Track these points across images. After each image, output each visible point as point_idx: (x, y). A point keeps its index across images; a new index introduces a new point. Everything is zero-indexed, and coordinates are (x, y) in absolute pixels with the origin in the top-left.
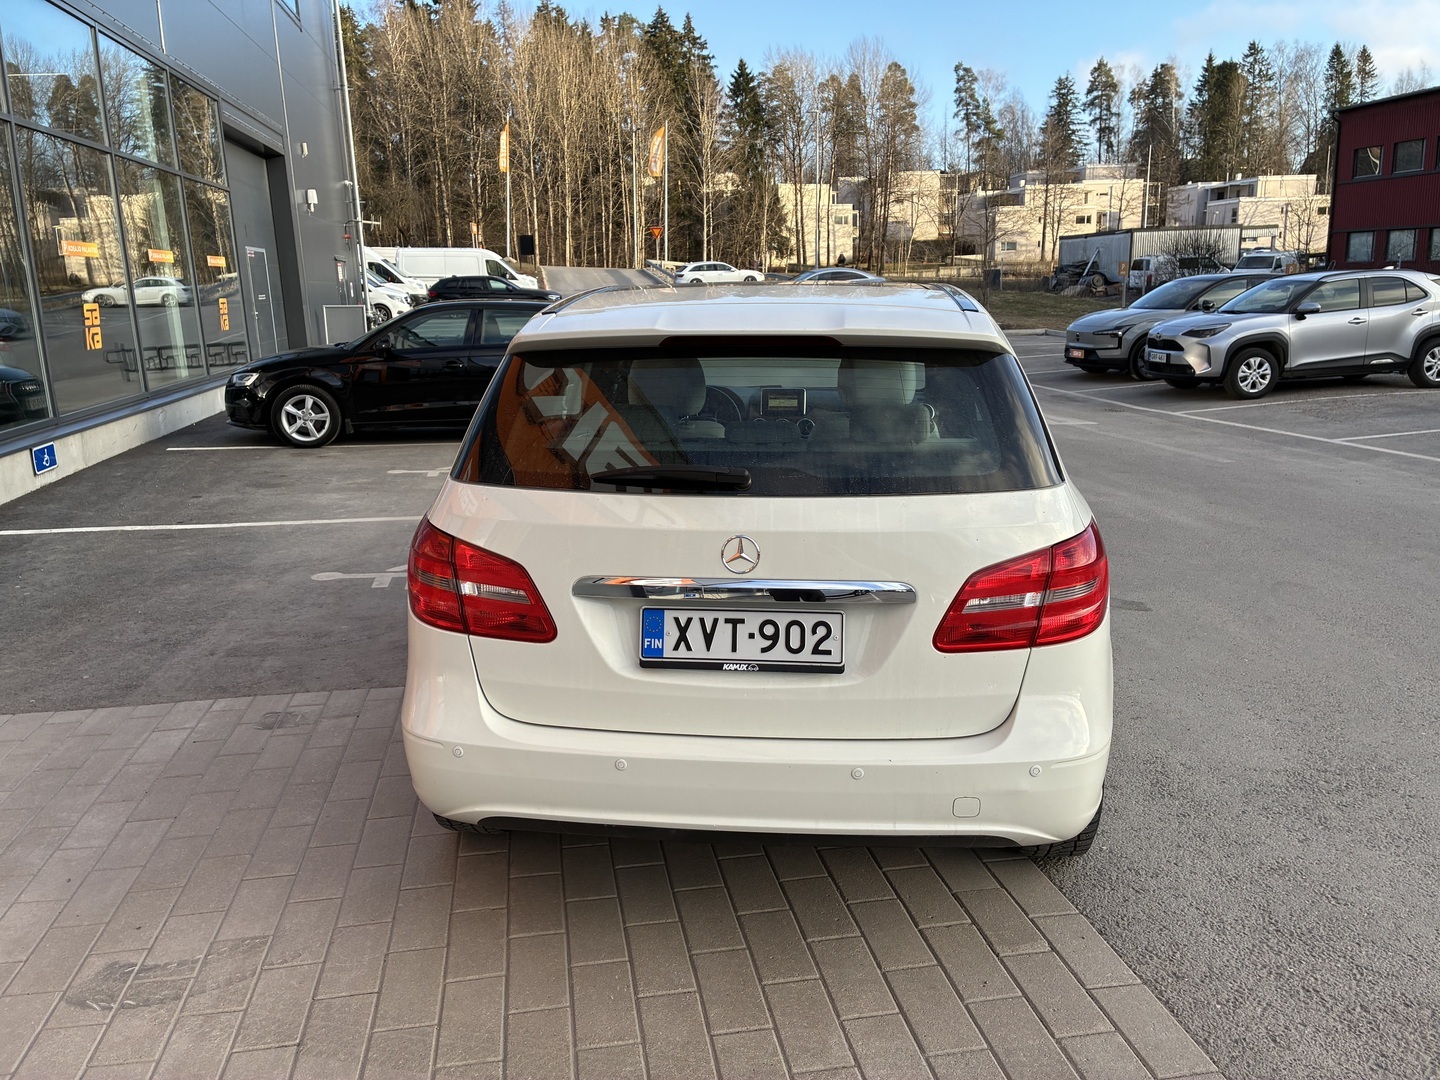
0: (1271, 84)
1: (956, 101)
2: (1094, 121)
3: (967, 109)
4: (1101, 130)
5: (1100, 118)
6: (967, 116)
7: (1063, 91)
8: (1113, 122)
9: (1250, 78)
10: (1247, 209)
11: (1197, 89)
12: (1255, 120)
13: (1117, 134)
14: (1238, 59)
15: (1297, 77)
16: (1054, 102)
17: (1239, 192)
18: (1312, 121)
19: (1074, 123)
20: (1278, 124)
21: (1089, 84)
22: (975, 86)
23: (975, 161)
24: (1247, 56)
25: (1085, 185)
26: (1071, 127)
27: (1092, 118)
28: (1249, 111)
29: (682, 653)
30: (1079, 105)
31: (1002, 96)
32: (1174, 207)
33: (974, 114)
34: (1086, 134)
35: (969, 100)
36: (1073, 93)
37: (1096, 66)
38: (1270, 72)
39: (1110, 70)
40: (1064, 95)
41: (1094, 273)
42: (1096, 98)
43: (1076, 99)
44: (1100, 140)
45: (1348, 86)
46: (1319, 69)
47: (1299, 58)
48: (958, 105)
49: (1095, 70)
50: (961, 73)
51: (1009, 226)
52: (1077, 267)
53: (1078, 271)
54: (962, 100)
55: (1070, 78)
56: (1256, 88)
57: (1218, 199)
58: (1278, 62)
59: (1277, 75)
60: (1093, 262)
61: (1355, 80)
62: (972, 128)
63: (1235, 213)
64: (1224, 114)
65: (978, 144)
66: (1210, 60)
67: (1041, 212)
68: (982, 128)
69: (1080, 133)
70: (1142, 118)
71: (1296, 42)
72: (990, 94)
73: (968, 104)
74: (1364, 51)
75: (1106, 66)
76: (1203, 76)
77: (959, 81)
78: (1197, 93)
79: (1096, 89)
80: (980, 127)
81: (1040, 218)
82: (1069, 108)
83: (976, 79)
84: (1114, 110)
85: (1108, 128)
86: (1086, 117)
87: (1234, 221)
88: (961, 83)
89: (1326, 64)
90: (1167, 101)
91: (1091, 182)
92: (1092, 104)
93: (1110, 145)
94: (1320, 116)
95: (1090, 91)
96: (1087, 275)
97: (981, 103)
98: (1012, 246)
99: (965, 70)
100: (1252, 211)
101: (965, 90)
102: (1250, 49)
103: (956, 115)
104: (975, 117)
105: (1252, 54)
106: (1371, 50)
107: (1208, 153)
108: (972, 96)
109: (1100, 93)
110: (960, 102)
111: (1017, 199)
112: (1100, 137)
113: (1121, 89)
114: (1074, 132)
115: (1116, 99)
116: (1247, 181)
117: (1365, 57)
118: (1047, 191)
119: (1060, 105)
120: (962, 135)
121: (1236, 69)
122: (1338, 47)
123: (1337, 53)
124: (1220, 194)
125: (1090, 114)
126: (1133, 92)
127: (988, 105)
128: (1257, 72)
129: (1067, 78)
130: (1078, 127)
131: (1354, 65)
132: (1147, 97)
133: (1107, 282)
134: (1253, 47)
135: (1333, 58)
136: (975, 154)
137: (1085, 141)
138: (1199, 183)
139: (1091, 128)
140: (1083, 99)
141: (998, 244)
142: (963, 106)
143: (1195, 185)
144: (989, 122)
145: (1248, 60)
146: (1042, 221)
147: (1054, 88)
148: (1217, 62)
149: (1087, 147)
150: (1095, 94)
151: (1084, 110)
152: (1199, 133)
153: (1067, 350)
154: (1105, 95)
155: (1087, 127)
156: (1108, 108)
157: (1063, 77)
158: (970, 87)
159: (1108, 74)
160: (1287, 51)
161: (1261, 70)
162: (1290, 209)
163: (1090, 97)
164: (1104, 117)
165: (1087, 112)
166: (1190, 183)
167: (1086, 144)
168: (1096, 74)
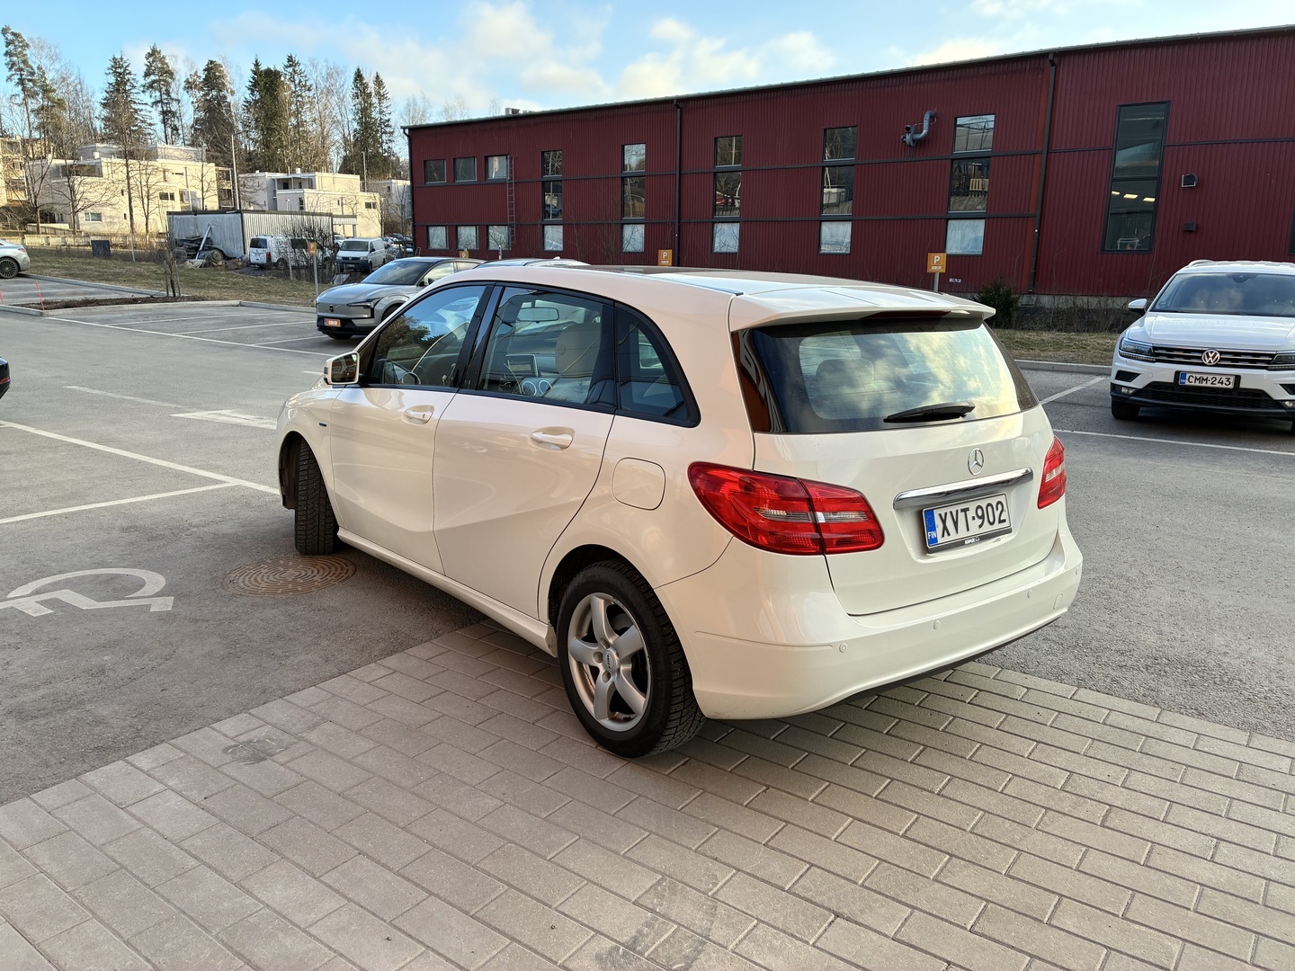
0: (311, 94)
1: (7, 64)
2: (156, 103)
3: (21, 75)
4: (164, 113)
5: (161, 101)
6: (21, 82)
7: (119, 70)
8: (174, 107)
9: (292, 86)
10: (311, 199)
11: (249, 89)
12: (300, 124)
13: (180, 119)
14: (280, 68)
15: (329, 92)
16: (112, 79)
17: (300, 183)
18: (346, 130)
19: (135, 103)
20: (319, 129)
21: (145, 68)
22: (27, 52)
23: (38, 128)
24: (287, 67)
25: (159, 163)
26: (134, 106)
27: (153, 100)
28: (297, 113)
29: (947, 539)
30: (138, 85)
31: (57, 66)
32: (251, 192)
33: (29, 80)
34: (148, 114)
35: (22, 66)
36: (130, 73)
37: (150, 52)
38: (308, 84)
39: (164, 57)
40: (120, 74)
41: (210, 249)
42: (154, 82)
43: (134, 79)
44: (164, 122)
45: (371, 105)
46: (346, 86)
47: (330, 75)
48: (10, 69)
49: (150, 55)
50: (10, 37)
51: (93, 196)
52: (192, 242)
53: (194, 245)
54: (13, 64)
55: (125, 59)
56: (298, 96)
57: (284, 188)
58: (314, 77)
59: (314, 87)
60: (207, 238)
61: (374, 100)
62: (29, 94)
63: (301, 202)
64: (275, 114)
65: (37, 112)
66: (257, 65)
67: (123, 186)
68: (41, 95)
69: (142, 113)
70: (198, 107)
71: (326, 61)
72: (45, 63)
73: (21, 70)
74: (378, 77)
75: (159, 53)
76: (253, 78)
77: (8, 44)
78: (249, 92)
79: (153, 74)
80: (38, 95)
81: (122, 191)
82: (127, 88)
83: (27, 46)
84: (173, 95)
85: (170, 112)
86: (147, 98)
87: (302, 208)
88: (11, 47)
89: (351, 84)
90: (222, 94)
91: (163, 161)
92: (151, 86)
93: (175, 129)
94: (351, 127)
95: (147, 75)
96: (203, 249)
97: (36, 70)
98: (98, 217)
99: (14, 34)
100: (315, 201)
101: (16, 55)
102: (289, 61)
103: (9, 78)
104: (31, 84)
105: (291, 66)
106: (381, 77)
107: (268, 147)
108: (25, 62)
109: (157, 78)
110: (12, 65)
111: (94, 171)
112: (164, 120)
113: (177, 77)
114: (136, 111)
115: (173, 85)
116: (306, 175)
117: (378, 82)
118: (127, 165)
119: (118, 83)
120: (19, 100)
121: (280, 77)
122: (359, 71)
123: (359, 76)
124: (285, 184)
125: (151, 96)
126: (187, 82)
127: (44, 73)
128: (297, 82)
129: (122, 59)
130: (140, 107)
131: (372, 88)
132: (202, 89)
133: (225, 257)
134: (290, 59)
135: (356, 79)
136: (35, 121)
137: (149, 121)
138: (266, 173)
139: (153, 110)
140: (142, 81)
141: (81, 215)
142: (16, 70)
143: (262, 174)
144: (46, 90)
145: (288, 70)
146: (126, 193)
147: (110, 66)
148: (263, 67)
149: (152, 127)
150: (153, 77)
151: (143, 92)
152: (256, 128)
153: (321, 319)
154: (163, 80)
155: (149, 108)
156: (168, 93)
157: (118, 57)
158: (20, 53)
159: (162, 60)
160: (319, 67)
161: (300, 81)
162: (344, 202)
163: (149, 79)
164: (165, 101)
165: (148, 93)
166: (257, 172)
167: (150, 125)
168: (151, 59)
